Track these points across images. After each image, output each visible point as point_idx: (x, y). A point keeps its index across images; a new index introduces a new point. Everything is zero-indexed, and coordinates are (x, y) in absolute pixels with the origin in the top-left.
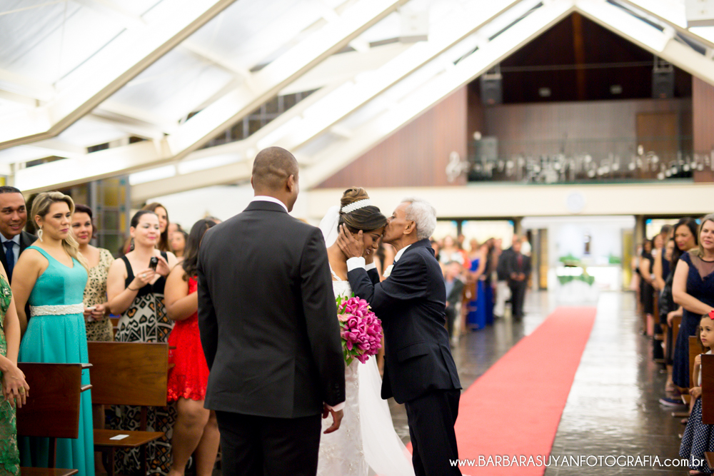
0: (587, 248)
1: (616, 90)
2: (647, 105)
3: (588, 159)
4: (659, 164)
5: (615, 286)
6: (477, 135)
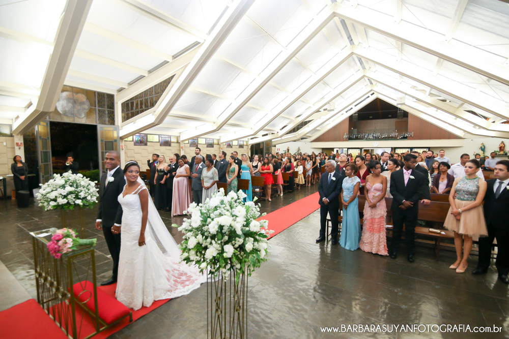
1: (390, 116)
3: (380, 134)
6: (352, 129)
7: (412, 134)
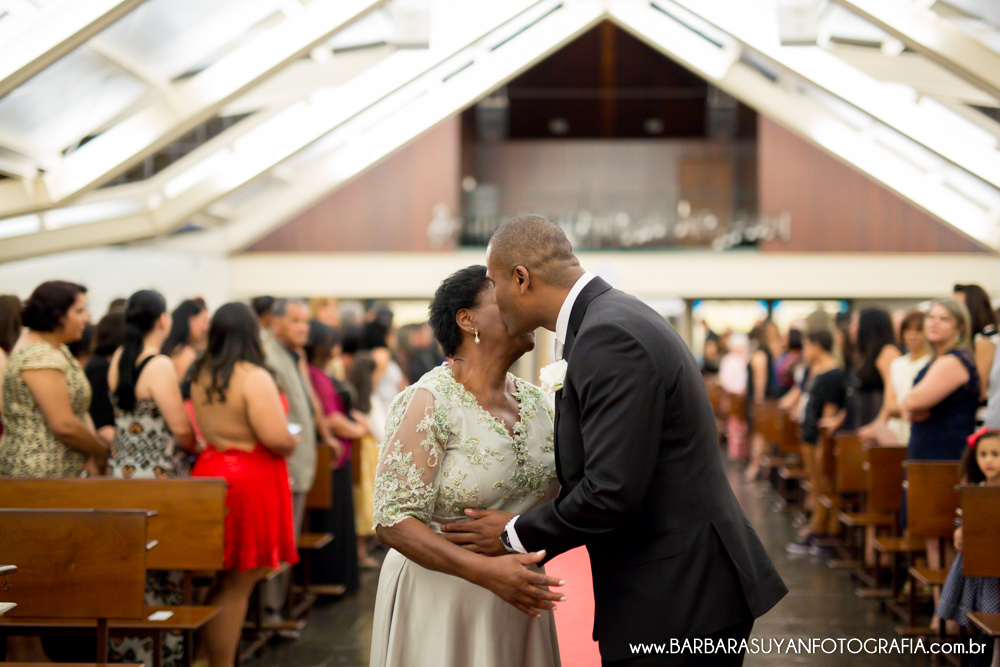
1: (654, 126)
2: (696, 149)
3: (623, 219)
4: (715, 228)
6: (469, 184)
7: (784, 225)
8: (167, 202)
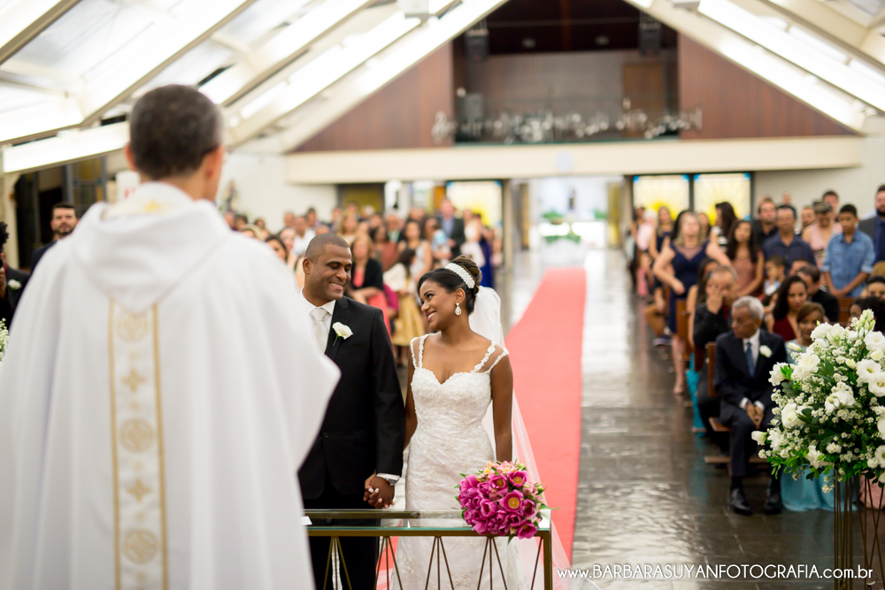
0: (571, 204)
1: (602, 40)
2: (633, 56)
3: (576, 118)
4: (646, 123)
5: (601, 242)
6: (461, 92)
7: (697, 118)
8: (243, 121)
